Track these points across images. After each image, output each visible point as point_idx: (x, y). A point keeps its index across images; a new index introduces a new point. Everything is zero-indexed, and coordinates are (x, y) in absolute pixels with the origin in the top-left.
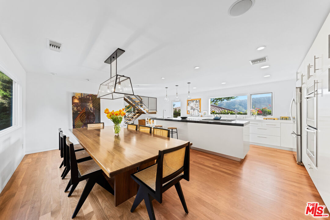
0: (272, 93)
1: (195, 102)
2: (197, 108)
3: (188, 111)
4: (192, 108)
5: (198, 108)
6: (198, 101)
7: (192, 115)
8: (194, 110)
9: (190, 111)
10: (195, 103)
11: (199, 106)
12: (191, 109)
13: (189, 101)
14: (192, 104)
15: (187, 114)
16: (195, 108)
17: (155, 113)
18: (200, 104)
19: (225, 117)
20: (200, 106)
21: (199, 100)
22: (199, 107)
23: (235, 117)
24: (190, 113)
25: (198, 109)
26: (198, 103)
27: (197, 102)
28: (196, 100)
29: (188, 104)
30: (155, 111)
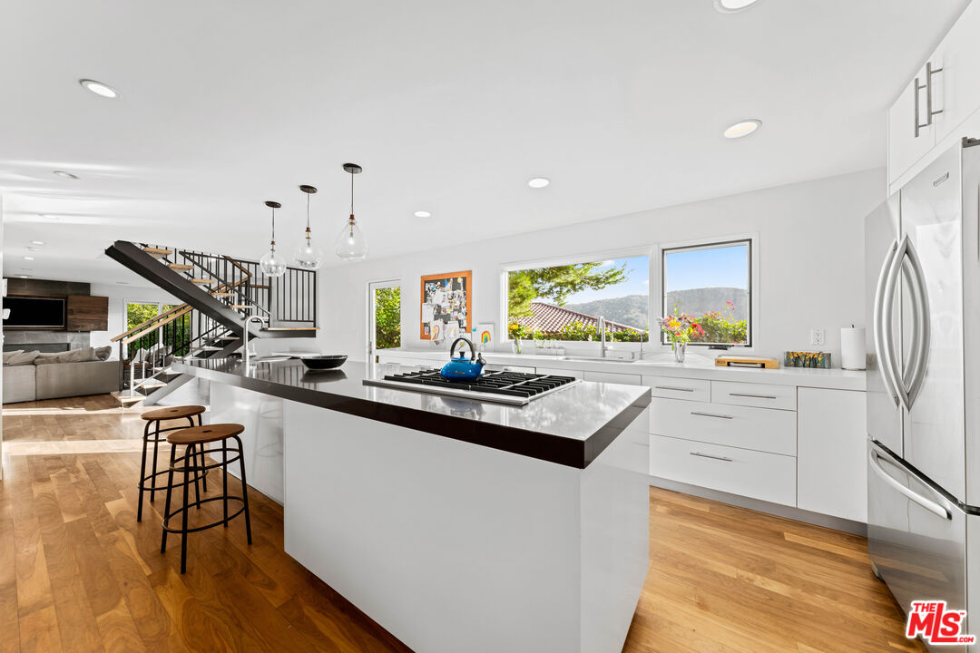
0: (750, 240)
1: (449, 286)
2: (456, 314)
3: (426, 325)
4: (440, 314)
5: (459, 311)
6: (460, 280)
7: (437, 343)
8: (446, 319)
9: (433, 324)
10: (451, 292)
11: (463, 304)
12: (436, 318)
13: (429, 282)
14: (439, 297)
15: (423, 337)
16: (449, 311)
17: (312, 334)
18: (467, 295)
19: (562, 351)
20: (468, 305)
21: (464, 279)
22: (464, 310)
23: (600, 353)
24: (432, 335)
25: (462, 317)
26: (460, 292)
27: (456, 286)
28: (455, 279)
29: (425, 297)
30: (309, 326)
